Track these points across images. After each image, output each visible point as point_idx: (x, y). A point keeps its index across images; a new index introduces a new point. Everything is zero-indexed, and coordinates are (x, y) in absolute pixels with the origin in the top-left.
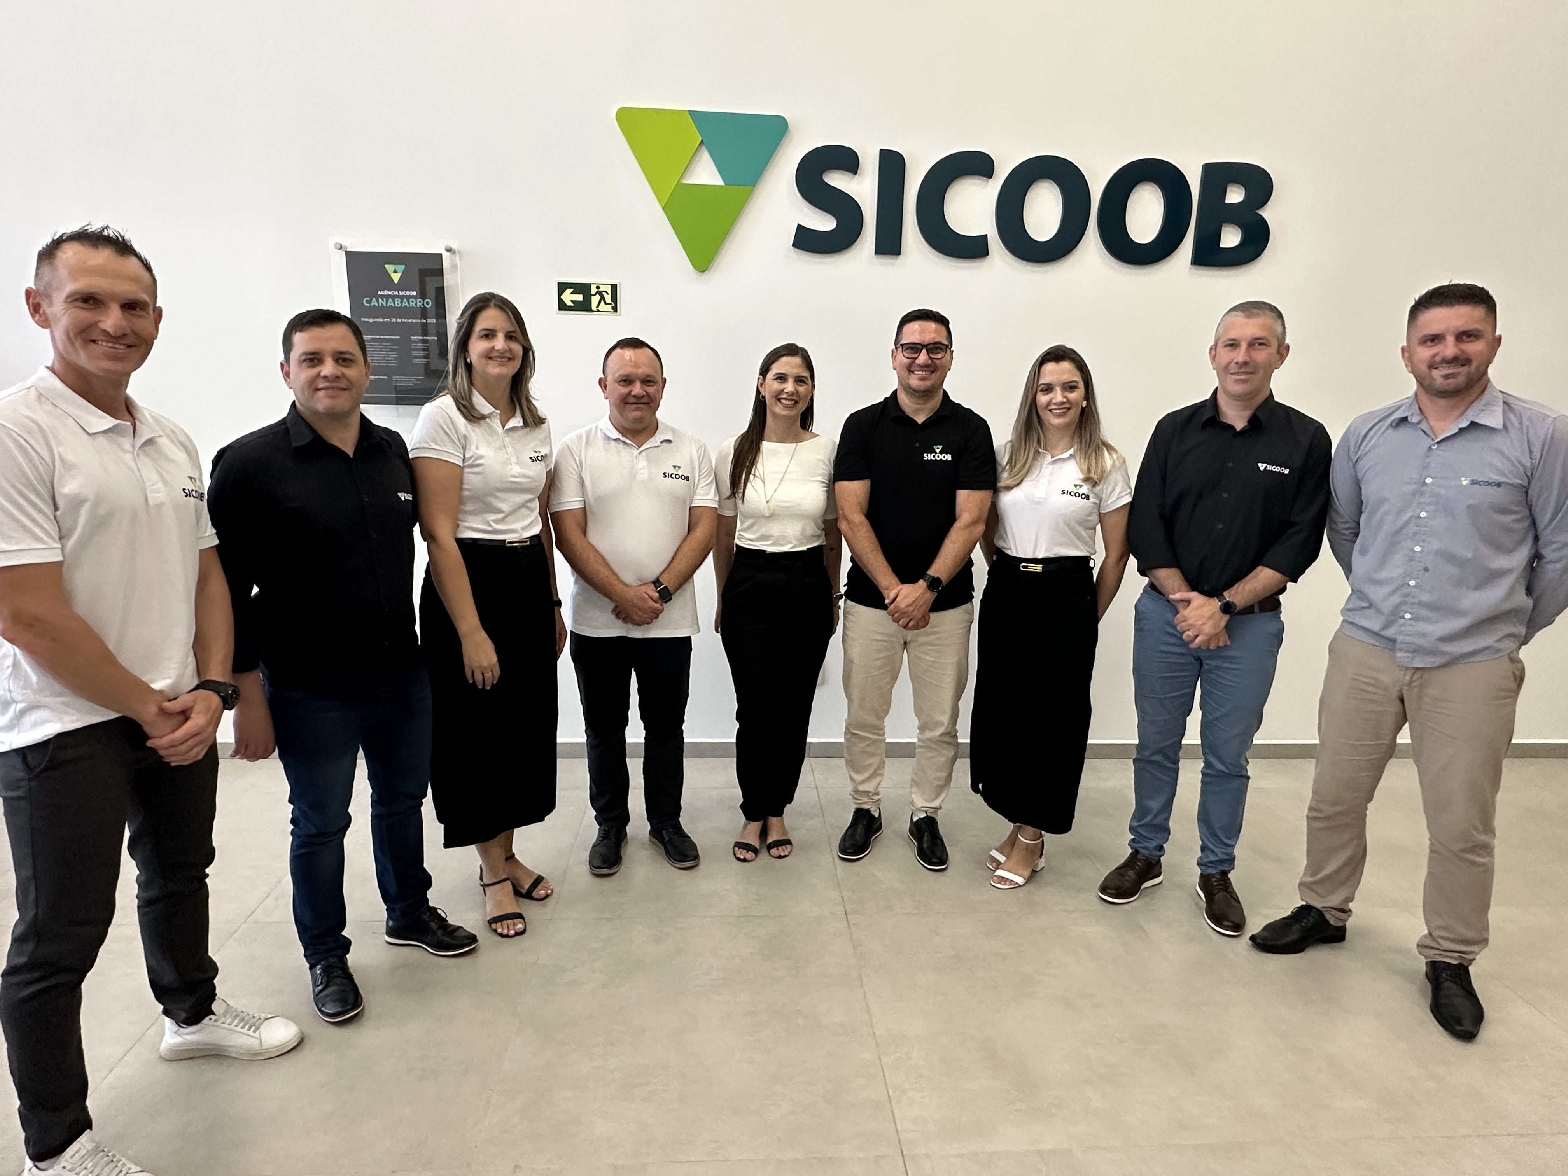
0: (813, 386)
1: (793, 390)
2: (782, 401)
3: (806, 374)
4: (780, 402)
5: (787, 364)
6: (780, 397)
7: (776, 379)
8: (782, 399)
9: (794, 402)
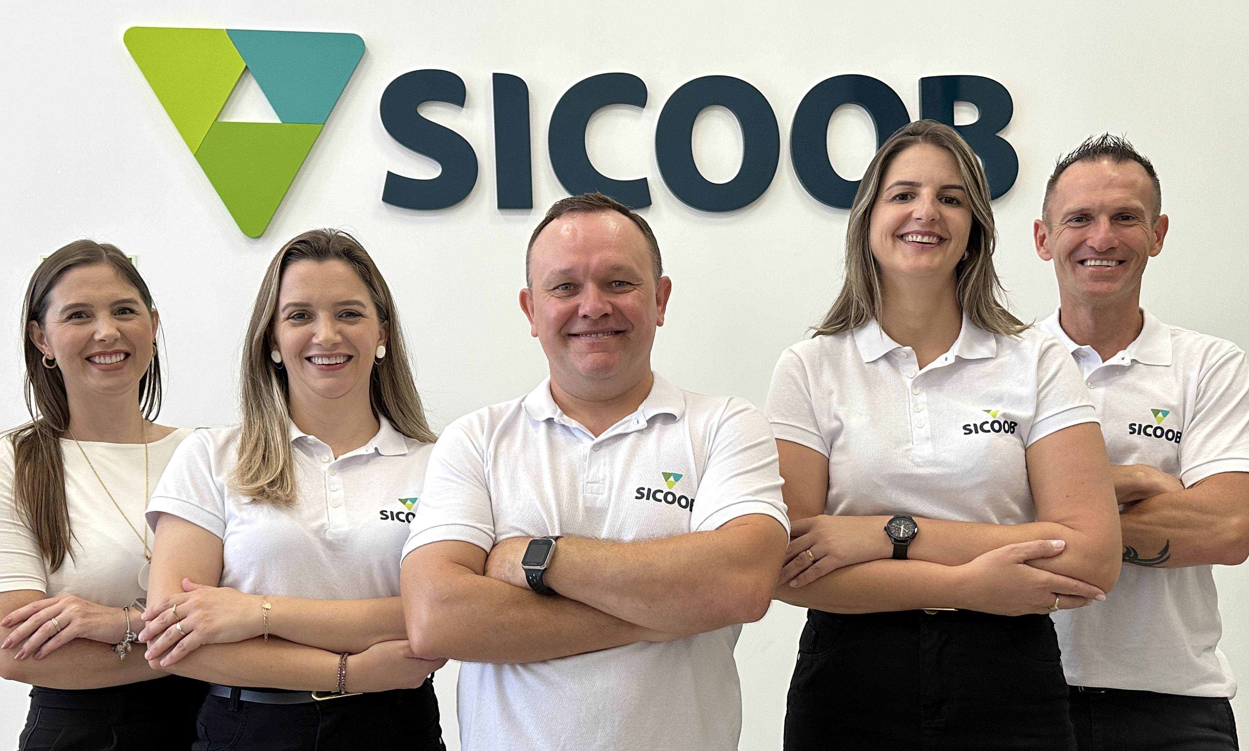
0: (154, 315)
1: (113, 331)
2: (97, 360)
3: (133, 294)
4: (94, 363)
5: (82, 283)
6: (88, 353)
7: (70, 317)
8: (94, 355)
9: (122, 357)
